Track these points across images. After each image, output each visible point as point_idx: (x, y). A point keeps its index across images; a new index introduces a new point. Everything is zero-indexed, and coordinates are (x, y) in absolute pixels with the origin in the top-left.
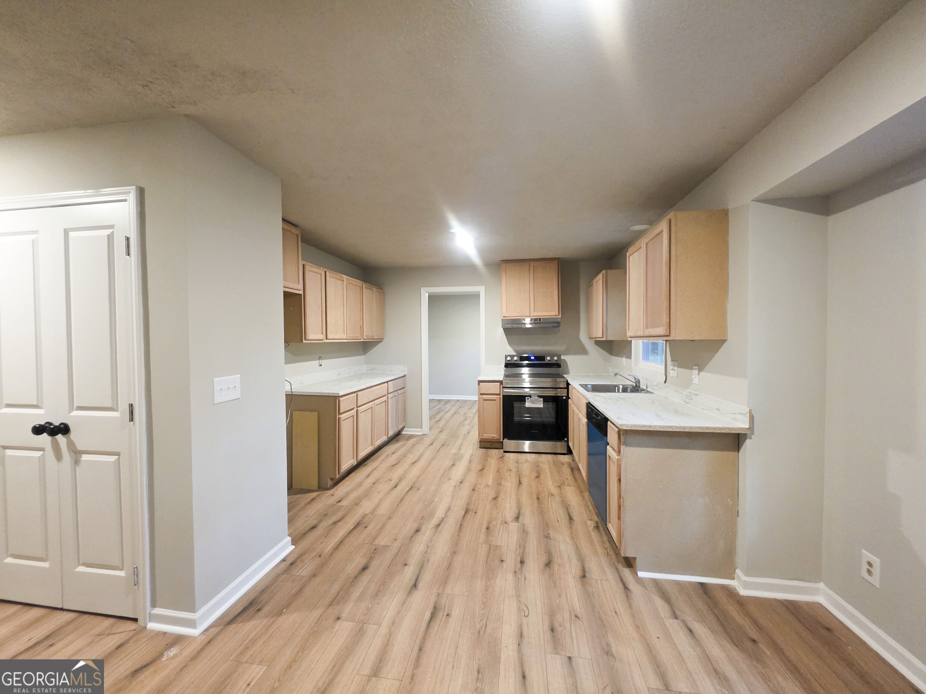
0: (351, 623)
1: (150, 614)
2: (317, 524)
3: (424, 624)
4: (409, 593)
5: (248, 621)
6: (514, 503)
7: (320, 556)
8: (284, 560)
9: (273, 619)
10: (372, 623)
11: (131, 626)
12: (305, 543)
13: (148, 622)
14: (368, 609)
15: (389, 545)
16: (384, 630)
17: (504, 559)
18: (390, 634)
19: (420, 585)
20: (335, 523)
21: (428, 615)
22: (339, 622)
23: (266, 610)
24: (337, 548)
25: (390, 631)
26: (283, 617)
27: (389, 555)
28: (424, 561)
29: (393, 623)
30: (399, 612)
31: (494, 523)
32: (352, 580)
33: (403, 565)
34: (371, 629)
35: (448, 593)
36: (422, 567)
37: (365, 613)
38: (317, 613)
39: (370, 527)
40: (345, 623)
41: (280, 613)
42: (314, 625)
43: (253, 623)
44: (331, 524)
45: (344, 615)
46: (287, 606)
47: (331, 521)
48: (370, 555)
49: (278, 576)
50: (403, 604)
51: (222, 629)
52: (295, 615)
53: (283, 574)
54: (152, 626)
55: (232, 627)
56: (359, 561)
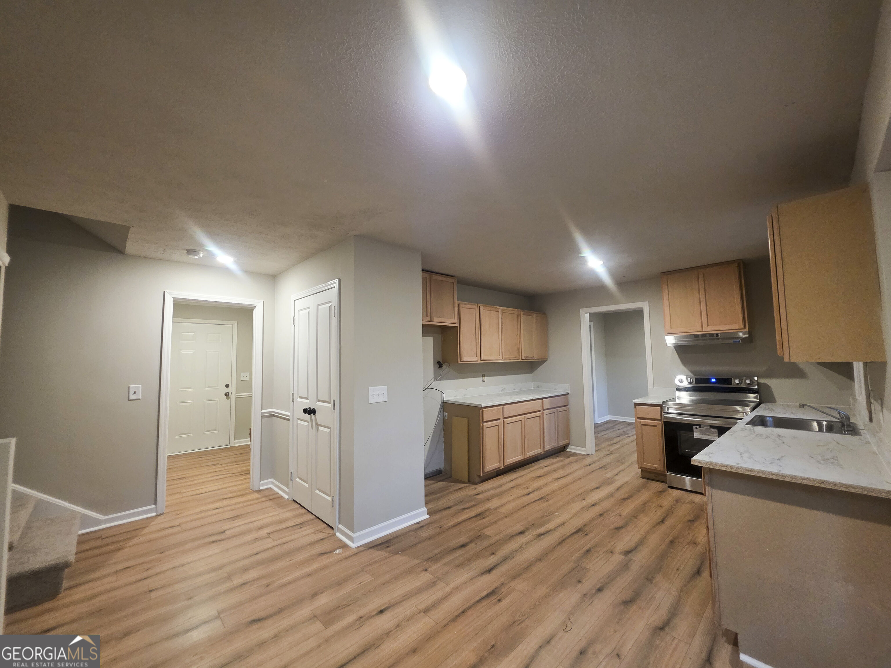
0: (431, 576)
1: (338, 527)
2: (452, 506)
3: (477, 598)
4: (483, 573)
5: (379, 550)
6: (636, 538)
7: (441, 527)
8: (418, 523)
9: (392, 555)
10: (443, 582)
11: (330, 531)
12: (437, 517)
13: (337, 532)
14: (447, 572)
15: (491, 536)
16: (448, 589)
17: (584, 581)
18: (451, 593)
19: (494, 572)
20: (464, 509)
21: (485, 593)
22: (426, 572)
23: (391, 548)
24: (454, 526)
25: (451, 592)
26: (397, 556)
27: (486, 543)
28: (509, 557)
29: (457, 588)
30: (466, 583)
31: (599, 549)
32: (450, 550)
33: (491, 553)
34: (440, 585)
35: (511, 586)
36: (505, 559)
37: (444, 574)
38: (417, 561)
39: (487, 519)
40: (428, 574)
41: (397, 553)
42: (410, 567)
43: (381, 552)
44: (461, 509)
45: (430, 569)
46: (403, 551)
47: (462, 507)
48: (472, 538)
49: (410, 531)
50: (472, 579)
51: (365, 550)
52: (404, 557)
53: (412, 531)
54: (338, 535)
55: (371, 550)
56: (463, 539)
